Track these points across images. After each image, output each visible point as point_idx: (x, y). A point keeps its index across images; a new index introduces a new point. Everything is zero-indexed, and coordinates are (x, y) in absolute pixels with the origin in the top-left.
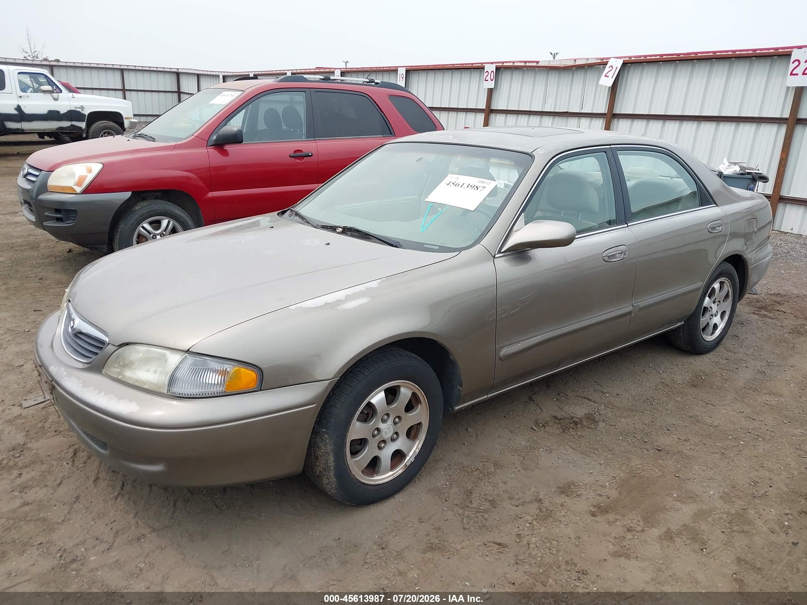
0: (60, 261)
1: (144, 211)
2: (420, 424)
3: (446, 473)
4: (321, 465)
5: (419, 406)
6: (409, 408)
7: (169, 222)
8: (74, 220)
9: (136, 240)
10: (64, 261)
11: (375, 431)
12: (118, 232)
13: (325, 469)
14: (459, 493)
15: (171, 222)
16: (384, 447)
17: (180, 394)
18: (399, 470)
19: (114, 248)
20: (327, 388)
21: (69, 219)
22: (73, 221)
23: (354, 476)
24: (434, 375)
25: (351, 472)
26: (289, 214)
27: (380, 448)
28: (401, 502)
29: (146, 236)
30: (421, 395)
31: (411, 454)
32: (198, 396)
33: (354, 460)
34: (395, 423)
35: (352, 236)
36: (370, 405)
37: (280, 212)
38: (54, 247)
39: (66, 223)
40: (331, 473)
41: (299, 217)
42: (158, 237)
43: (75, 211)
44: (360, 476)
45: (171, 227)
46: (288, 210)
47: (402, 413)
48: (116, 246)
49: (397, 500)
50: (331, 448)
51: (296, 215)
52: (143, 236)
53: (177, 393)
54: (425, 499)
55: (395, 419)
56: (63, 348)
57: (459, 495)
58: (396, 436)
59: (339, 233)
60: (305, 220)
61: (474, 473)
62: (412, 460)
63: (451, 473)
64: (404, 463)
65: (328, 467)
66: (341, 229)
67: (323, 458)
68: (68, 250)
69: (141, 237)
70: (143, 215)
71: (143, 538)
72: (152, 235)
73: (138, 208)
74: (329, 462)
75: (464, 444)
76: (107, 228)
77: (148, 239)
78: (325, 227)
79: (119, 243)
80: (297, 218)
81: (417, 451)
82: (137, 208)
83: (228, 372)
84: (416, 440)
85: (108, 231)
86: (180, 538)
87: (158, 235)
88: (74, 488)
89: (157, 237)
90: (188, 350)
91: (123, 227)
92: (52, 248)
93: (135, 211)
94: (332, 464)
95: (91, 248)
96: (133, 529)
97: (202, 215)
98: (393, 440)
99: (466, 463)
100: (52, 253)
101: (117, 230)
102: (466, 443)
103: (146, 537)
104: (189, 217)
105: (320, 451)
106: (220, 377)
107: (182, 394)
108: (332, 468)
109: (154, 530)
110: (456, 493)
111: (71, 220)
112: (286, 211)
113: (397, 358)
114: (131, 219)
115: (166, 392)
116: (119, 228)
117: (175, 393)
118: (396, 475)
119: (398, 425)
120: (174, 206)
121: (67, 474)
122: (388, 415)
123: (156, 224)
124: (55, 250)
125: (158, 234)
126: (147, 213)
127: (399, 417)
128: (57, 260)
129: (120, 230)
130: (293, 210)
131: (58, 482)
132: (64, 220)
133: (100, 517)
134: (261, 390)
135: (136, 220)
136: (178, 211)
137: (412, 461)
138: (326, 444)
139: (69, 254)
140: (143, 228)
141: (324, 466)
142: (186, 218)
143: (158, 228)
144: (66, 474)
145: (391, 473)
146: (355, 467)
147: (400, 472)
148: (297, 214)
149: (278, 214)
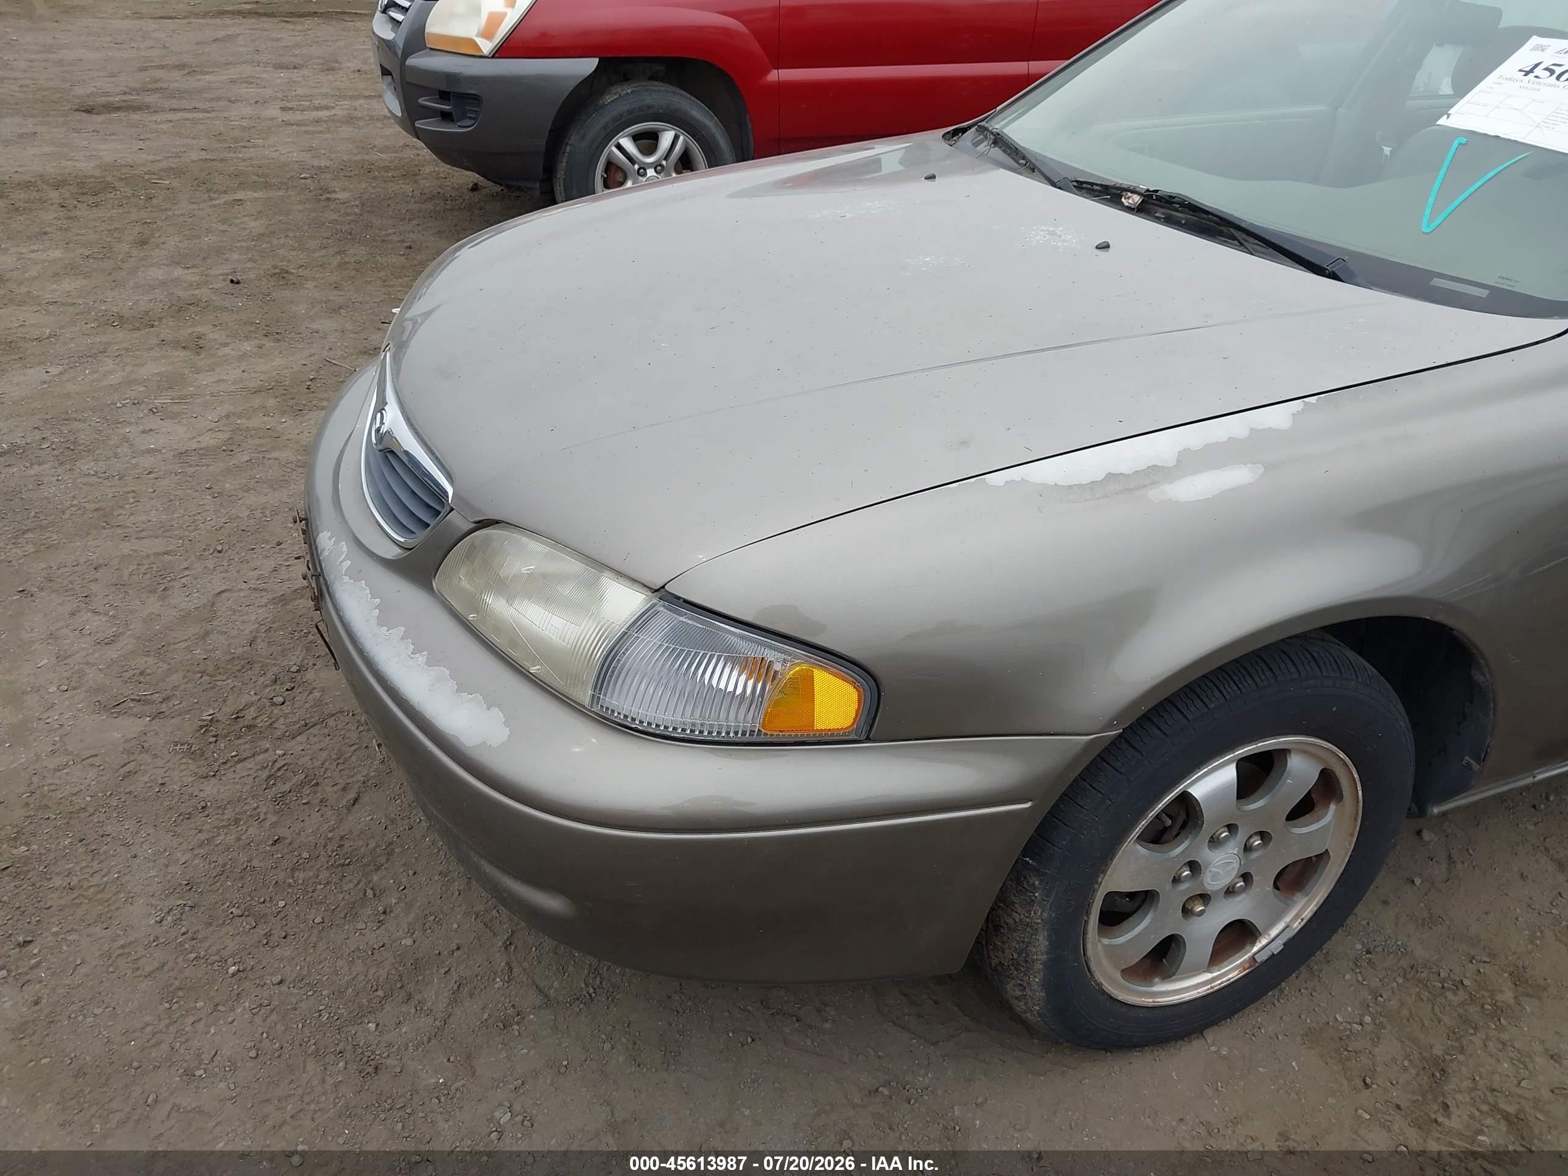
0: (452, 210)
1: (623, 107)
2: (1322, 857)
3: (1360, 979)
4: (1007, 951)
5: (1333, 807)
6: (1303, 809)
7: (676, 137)
8: (475, 118)
9: (602, 176)
10: (460, 209)
11: (1185, 868)
12: (564, 153)
13: (1019, 964)
14: (1406, 1063)
15: (681, 138)
16: (1202, 912)
17: (626, 717)
18: (1231, 971)
19: (555, 189)
20: (1077, 759)
21: (464, 117)
22: (473, 122)
23: (1100, 985)
24: (1403, 723)
25: (1092, 975)
26: (971, 137)
27: (1187, 912)
28: (1225, 1058)
29: (623, 167)
30: (1349, 778)
31: (1274, 932)
32: (678, 734)
33: (1106, 941)
34: (1247, 848)
35: (1169, 221)
36: (1185, 799)
37: (948, 132)
38: (447, 176)
39: (459, 126)
40: (1036, 977)
41: (1004, 151)
42: (651, 172)
43: (476, 98)
44: (1113, 981)
45: (679, 153)
46: (969, 127)
47: (1277, 826)
48: (559, 189)
49: (1213, 1049)
50: (1045, 915)
51: (995, 143)
52: (619, 168)
53: (619, 713)
54: (1297, 1063)
55: (1251, 837)
56: (362, 489)
57: (1405, 1069)
58: (1242, 883)
59: (1129, 209)
60: (1021, 161)
61: (1450, 995)
62: (1277, 947)
63: (1375, 982)
64: (1249, 955)
65: (1026, 961)
66: (1136, 199)
67: (1015, 934)
68: (471, 185)
69: (613, 169)
70: (621, 115)
71: (518, 1023)
72: (636, 167)
73: (612, 99)
74: (1034, 950)
75: (1413, 882)
76: (542, 143)
77: (628, 174)
78: (1084, 186)
79: (564, 179)
80: (997, 152)
81: (1297, 926)
82: (608, 99)
83: (776, 672)
84: (1298, 895)
85: (544, 149)
86: (607, 1046)
87: (649, 168)
88: (383, 821)
89: (648, 171)
90: (663, 587)
91: (576, 142)
92: (442, 178)
93: (603, 106)
94: (1039, 957)
95: (508, 187)
96: (496, 986)
97: (750, 126)
98: (1230, 891)
99: (1420, 953)
100: (439, 190)
101: (564, 147)
102: (1418, 881)
103: (526, 1019)
104: (721, 129)
105: (1010, 916)
106: (751, 683)
107: (633, 720)
108: (1039, 966)
109: (548, 1002)
110: (1394, 1060)
111: (470, 118)
112: (964, 130)
113: (1301, 668)
114: (597, 123)
115: (587, 701)
116: (567, 144)
117: (613, 711)
118: (1217, 985)
119: (1254, 855)
120: (690, 99)
121: (375, 777)
122: (1231, 828)
123: (648, 141)
124: (446, 184)
125: (650, 165)
126: (630, 112)
127: (1264, 835)
128: (448, 207)
129: (568, 148)
130: (986, 129)
131: (352, 795)
132: (455, 118)
133: (427, 926)
134: (868, 739)
135: (605, 127)
136: (698, 112)
137: (1275, 953)
138: (1032, 903)
139: (472, 195)
140: (619, 147)
141: (1015, 956)
142: (714, 131)
143: (649, 151)
144: (372, 774)
145: (1208, 976)
146: (1105, 963)
147: (1234, 975)
148: (999, 140)
149: (944, 136)
